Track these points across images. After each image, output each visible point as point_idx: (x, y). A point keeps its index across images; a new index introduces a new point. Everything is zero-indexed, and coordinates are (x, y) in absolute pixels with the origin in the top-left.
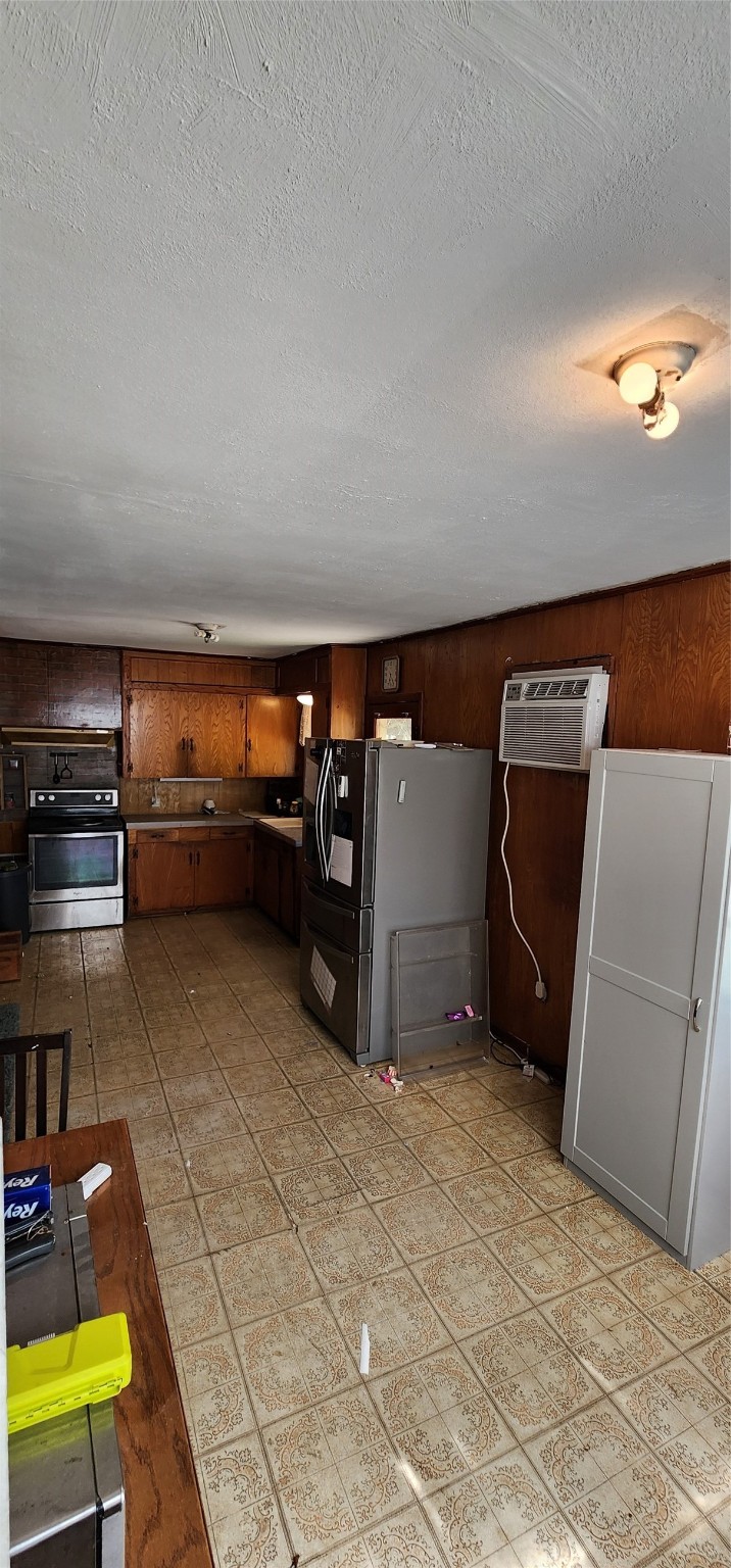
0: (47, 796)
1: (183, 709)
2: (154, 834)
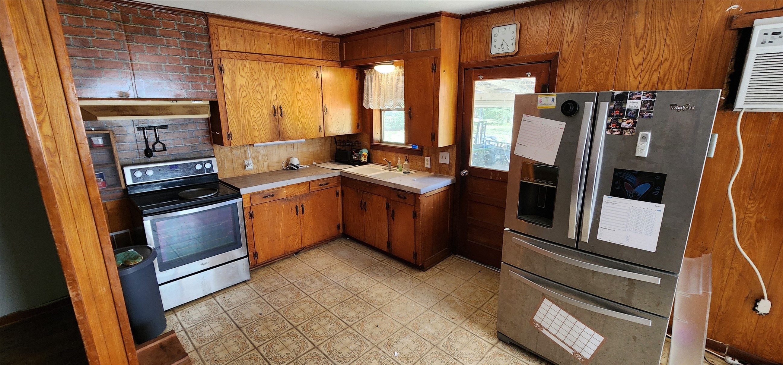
0: (144, 171)
1: (271, 78)
2: (266, 195)
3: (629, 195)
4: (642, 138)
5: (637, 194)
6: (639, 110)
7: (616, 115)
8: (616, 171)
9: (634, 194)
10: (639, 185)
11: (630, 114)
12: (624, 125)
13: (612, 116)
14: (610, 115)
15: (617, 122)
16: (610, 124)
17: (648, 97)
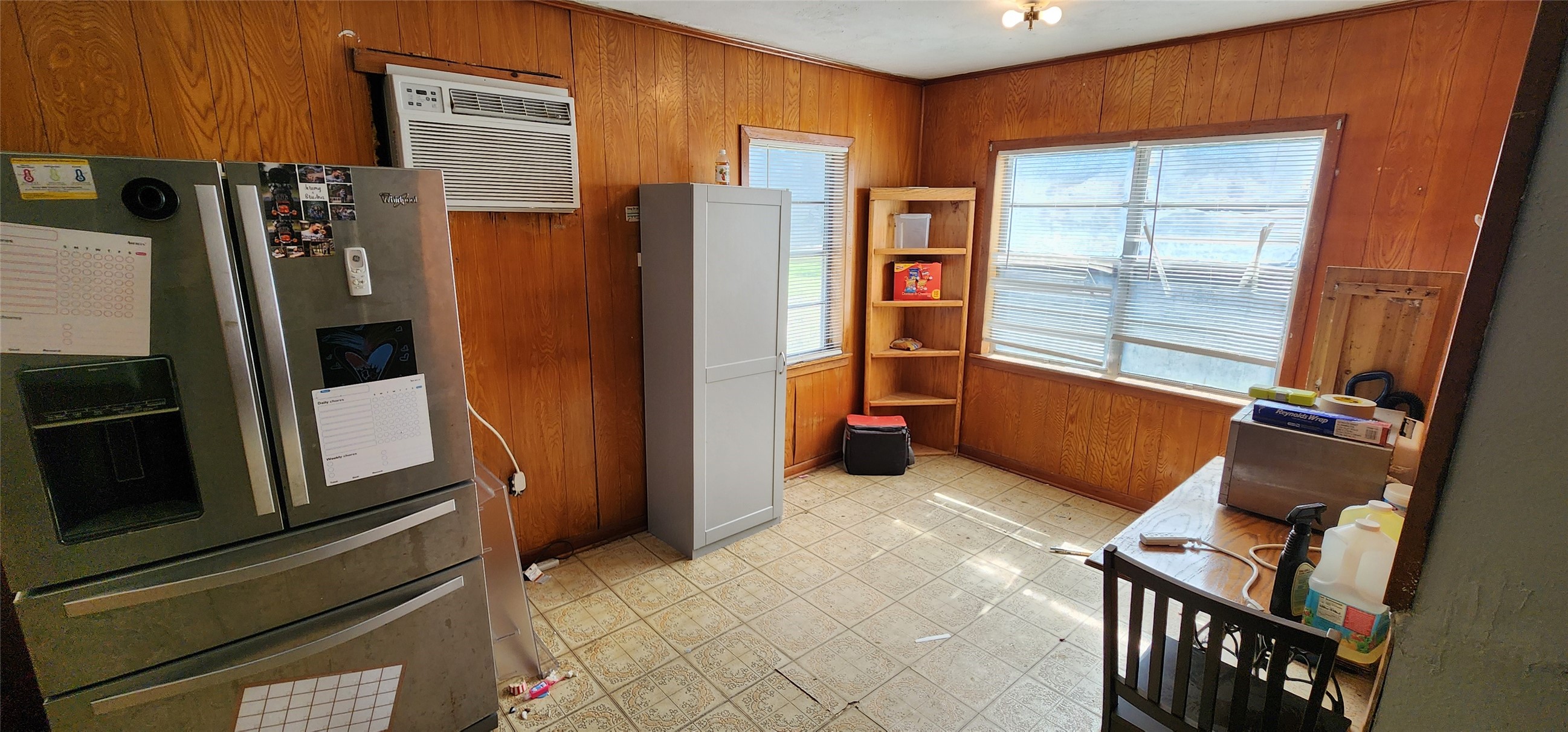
3: (361, 375)
4: (354, 259)
5: (375, 369)
6: (329, 204)
7: (283, 215)
8: (321, 333)
9: (371, 370)
10: (373, 351)
11: (312, 212)
12: (307, 234)
13: (276, 217)
14: (268, 216)
15: (291, 230)
16: (276, 234)
17: (337, 177)
